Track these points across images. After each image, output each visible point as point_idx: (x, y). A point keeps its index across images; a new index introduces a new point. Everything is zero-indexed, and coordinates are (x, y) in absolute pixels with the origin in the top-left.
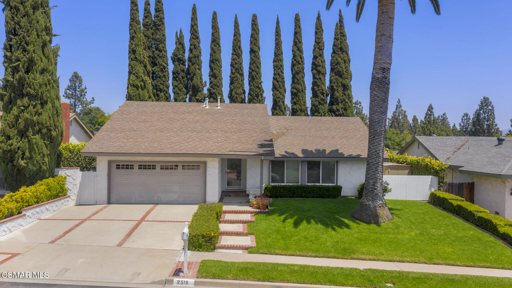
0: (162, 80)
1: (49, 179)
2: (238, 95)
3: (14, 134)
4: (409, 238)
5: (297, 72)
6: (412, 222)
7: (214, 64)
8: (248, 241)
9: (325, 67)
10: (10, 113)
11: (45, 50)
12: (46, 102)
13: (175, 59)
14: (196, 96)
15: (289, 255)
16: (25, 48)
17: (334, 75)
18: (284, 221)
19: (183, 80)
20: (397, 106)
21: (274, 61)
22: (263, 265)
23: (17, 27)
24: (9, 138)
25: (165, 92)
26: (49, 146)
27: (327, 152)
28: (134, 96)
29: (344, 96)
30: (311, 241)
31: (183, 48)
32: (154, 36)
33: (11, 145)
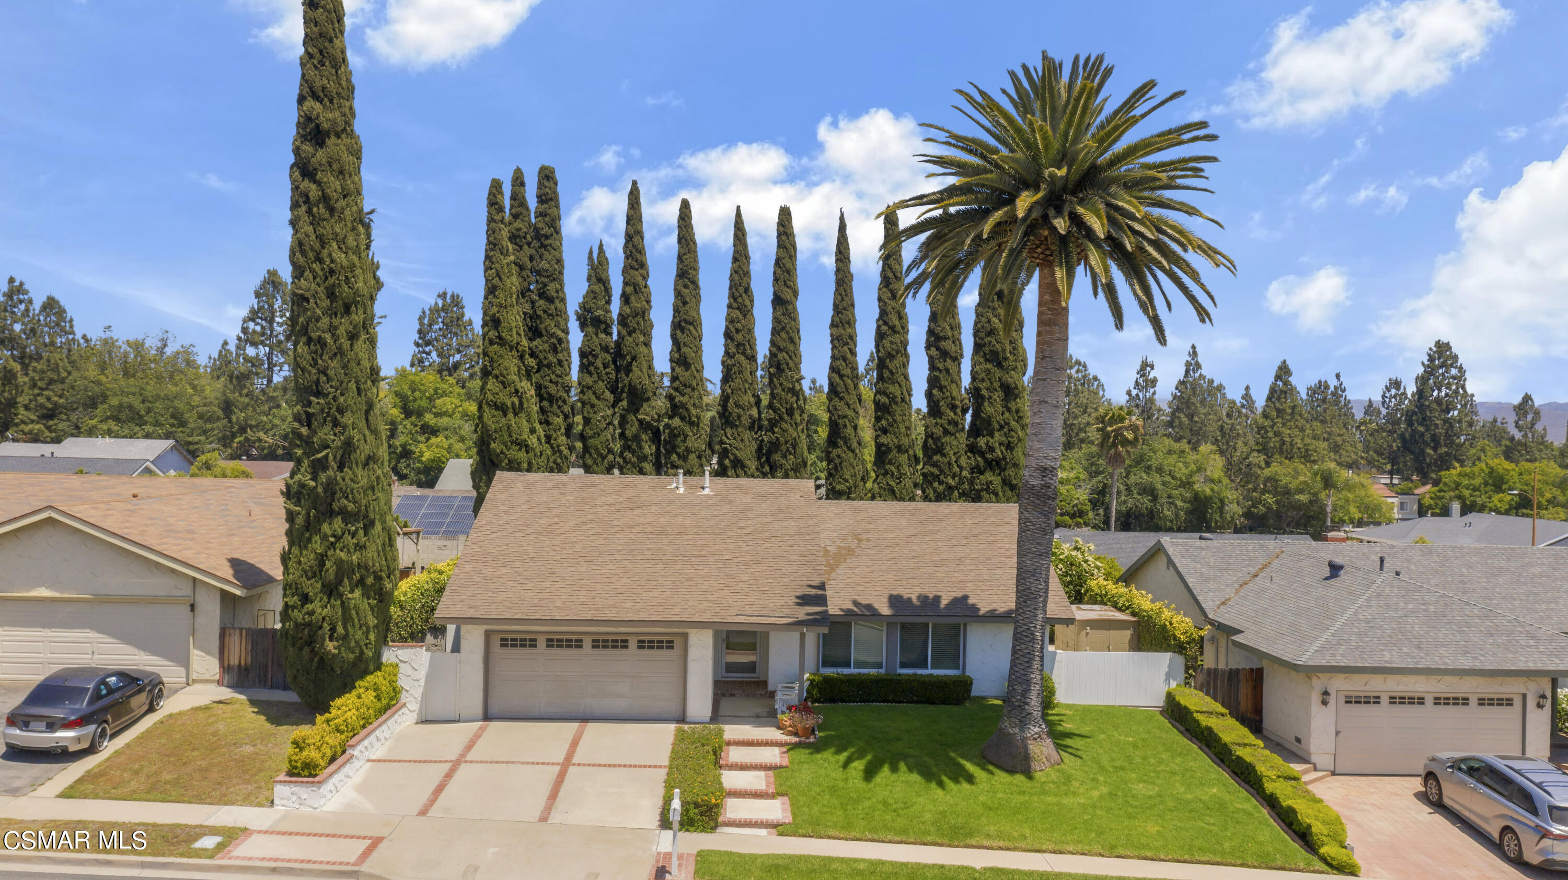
0: (553, 373)
1: (375, 674)
2: (743, 409)
3: (317, 590)
4: (1084, 804)
5: (889, 353)
6: (1102, 768)
7: (683, 332)
8: (775, 810)
9: (959, 340)
10: (306, 548)
11: (370, 418)
12: (372, 523)
13: (586, 320)
14: (638, 411)
15: (852, 840)
16: (336, 419)
17: (982, 360)
18: (845, 765)
19: (607, 370)
20: (1188, 364)
21: (833, 325)
22: (806, 861)
23: (323, 378)
24: (305, 599)
25: (560, 403)
26: (376, 609)
27: (944, 603)
28: (495, 431)
29: (1007, 414)
30: (895, 811)
31: (608, 291)
32: (534, 262)
33: (311, 613)
